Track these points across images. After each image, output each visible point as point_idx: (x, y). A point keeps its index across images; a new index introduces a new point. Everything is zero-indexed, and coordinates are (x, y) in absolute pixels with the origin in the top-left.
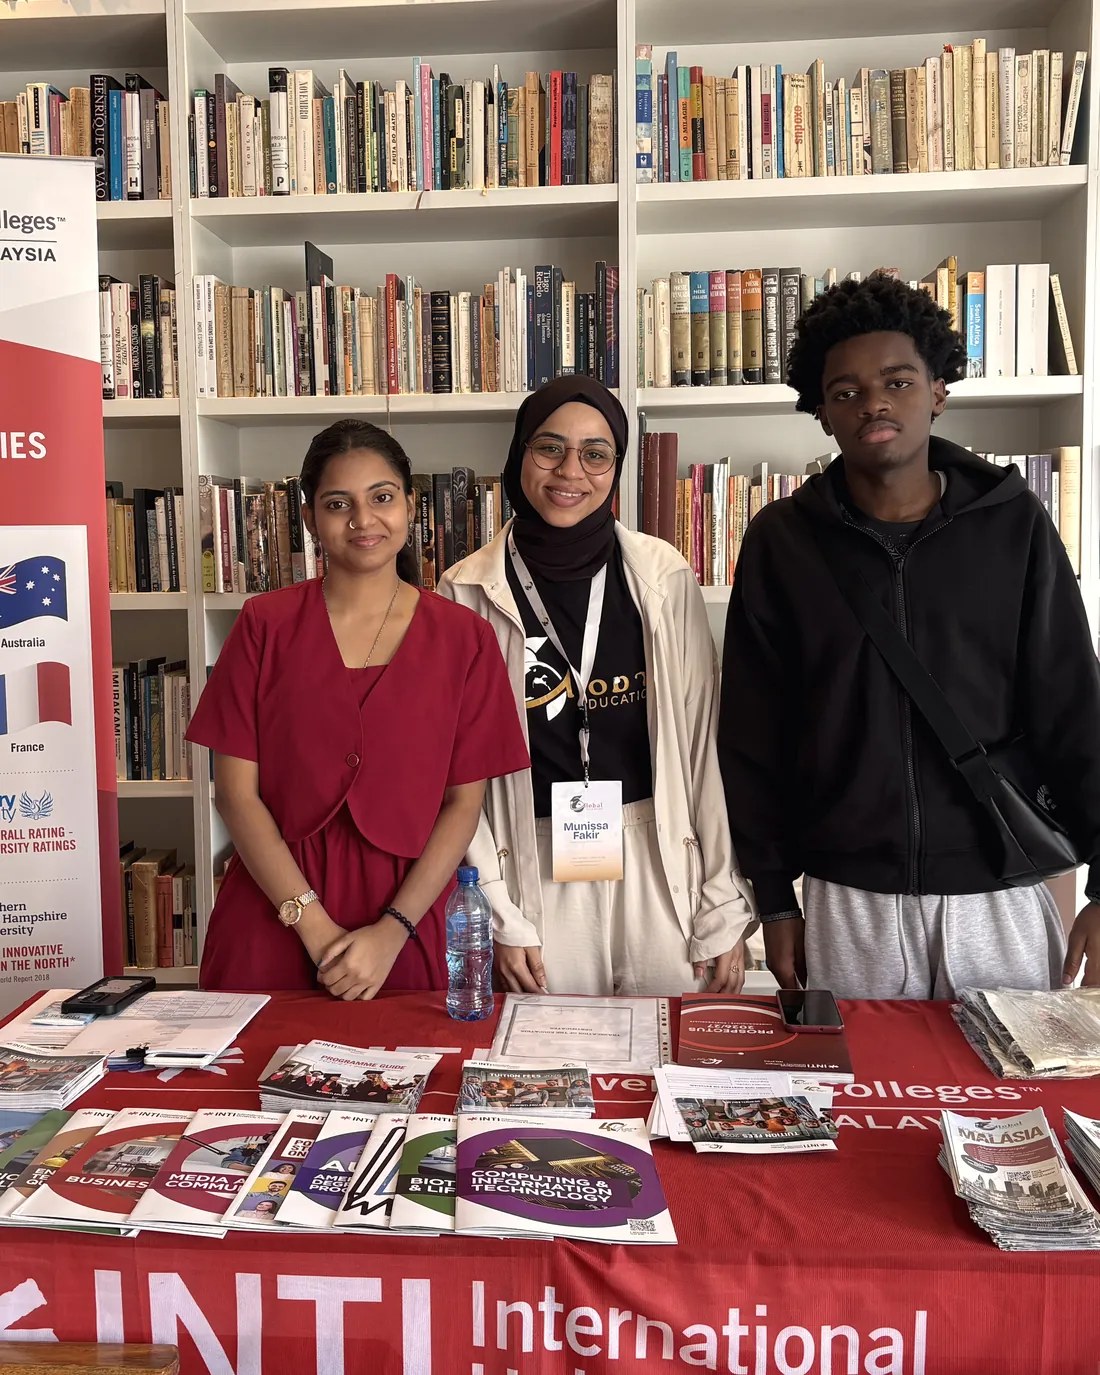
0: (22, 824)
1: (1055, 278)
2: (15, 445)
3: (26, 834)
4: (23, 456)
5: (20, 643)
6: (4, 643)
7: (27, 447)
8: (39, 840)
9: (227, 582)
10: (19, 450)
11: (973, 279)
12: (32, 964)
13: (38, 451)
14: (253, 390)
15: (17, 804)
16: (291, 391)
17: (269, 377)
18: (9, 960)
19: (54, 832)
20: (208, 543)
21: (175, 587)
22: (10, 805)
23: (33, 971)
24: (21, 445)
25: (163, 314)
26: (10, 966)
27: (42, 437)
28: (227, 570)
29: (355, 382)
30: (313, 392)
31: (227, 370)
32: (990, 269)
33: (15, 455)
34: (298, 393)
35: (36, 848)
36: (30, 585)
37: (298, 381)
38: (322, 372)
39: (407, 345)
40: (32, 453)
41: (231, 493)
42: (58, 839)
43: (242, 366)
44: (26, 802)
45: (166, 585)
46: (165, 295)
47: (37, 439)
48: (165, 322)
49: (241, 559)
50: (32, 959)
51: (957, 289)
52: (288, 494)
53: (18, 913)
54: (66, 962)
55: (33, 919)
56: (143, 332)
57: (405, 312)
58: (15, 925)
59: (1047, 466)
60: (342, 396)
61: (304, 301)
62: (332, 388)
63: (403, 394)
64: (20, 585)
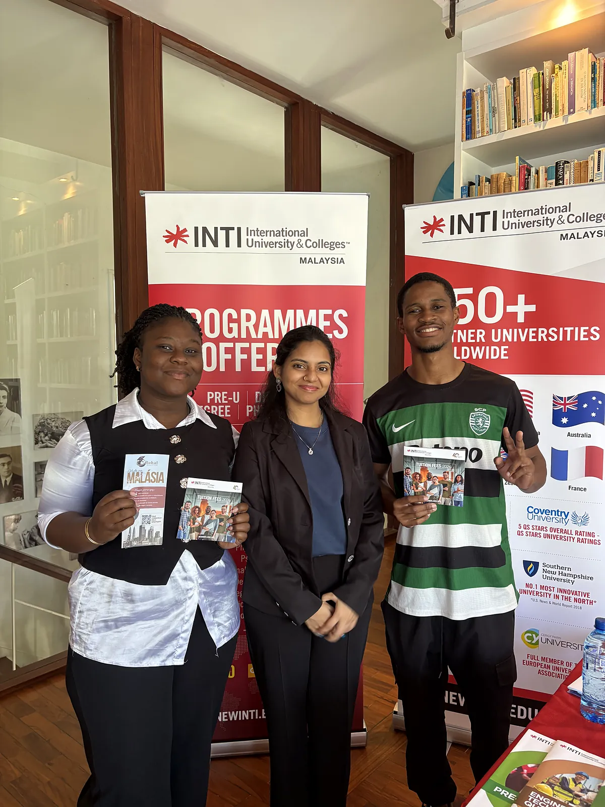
0: (571, 527)
2: (582, 333)
3: (573, 533)
4: (587, 339)
5: (578, 435)
6: (569, 434)
7: (589, 334)
8: (581, 537)
10: (585, 336)
12: (572, 600)
13: (595, 336)
15: (569, 517)
18: (560, 594)
19: (589, 534)
22: (566, 517)
23: (573, 603)
24: (586, 333)
26: (560, 597)
27: (598, 329)
33: (582, 339)
35: (578, 540)
36: (585, 406)
40: (592, 338)
42: (591, 538)
44: (575, 516)
47: (595, 330)
50: (573, 597)
53: (567, 572)
54: (591, 603)
55: (574, 576)
58: (565, 578)
64: (579, 406)
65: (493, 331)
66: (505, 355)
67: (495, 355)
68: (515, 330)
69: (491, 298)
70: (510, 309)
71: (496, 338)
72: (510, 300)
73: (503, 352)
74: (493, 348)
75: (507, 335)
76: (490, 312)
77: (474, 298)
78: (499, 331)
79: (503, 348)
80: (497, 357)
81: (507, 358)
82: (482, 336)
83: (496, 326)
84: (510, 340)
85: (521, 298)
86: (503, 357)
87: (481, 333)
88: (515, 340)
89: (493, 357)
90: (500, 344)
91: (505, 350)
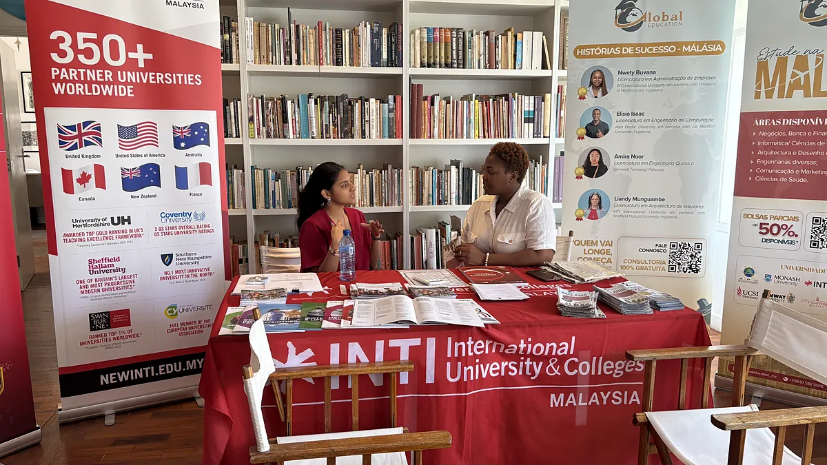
0: (194, 223)
1: (544, 37)
2: (190, 79)
3: (196, 227)
4: (193, 84)
5: (193, 155)
6: (187, 155)
7: (194, 80)
8: (201, 229)
9: (258, 134)
10: (191, 81)
11: (519, 36)
12: (199, 275)
13: (198, 82)
14: (268, 62)
15: (192, 216)
16: (283, 63)
17: (274, 57)
18: (190, 274)
19: (206, 226)
20: (251, 119)
21: (238, 136)
22: (190, 216)
23: (199, 278)
24: (192, 79)
25: (232, 31)
26: (190, 276)
27: (200, 77)
28: (259, 130)
29: (307, 61)
30: (291, 64)
31: (257, 54)
32: (524, 32)
33: (190, 83)
34: (285, 64)
35: (200, 231)
36: (196, 133)
37: (285, 59)
38: (295, 56)
39: (326, 48)
40: (196, 83)
41: (260, 101)
42: (208, 229)
43: (264, 53)
44: (196, 215)
45: (234, 135)
46: (233, 24)
47: (198, 77)
48: (233, 34)
49: (264, 126)
50: (198, 273)
51: (513, 38)
52: (282, 101)
53: (193, 256)
54: (211, 274)
55: (199, 258)
56: (225, 38)
57: (326, 36)
58: (192, 261)
59: (540, 100)
60: (302, 65)
61: (288, 29)
62: (298, 62)
63: (325, 66)
64: (192, 133)
65: (119, 72)
66: (131, 93)
67: (123, 93)
68: (138, 73)
69: (114, 44)
70: (131, 55)
71: (122, 79)
72: (131, 48)
73: (129, 91)
74: (120, 87)
75: (131, 77)
76: (115, 56)
77: (99, 42)
78: (124, 73)
79: (129, 87)
80: (124, 94)
81: (133, 95)
82: (110, 76)
83: (121, 68)
84: (134, 81)
85: (140, 47)
86: (129, 95)
87: (108, 74)
88: (138, 81)
89: (121, 94)
90: (126, 84)
91: (130, 89)
